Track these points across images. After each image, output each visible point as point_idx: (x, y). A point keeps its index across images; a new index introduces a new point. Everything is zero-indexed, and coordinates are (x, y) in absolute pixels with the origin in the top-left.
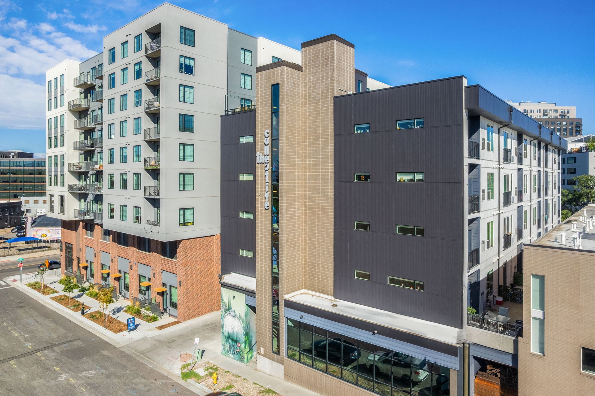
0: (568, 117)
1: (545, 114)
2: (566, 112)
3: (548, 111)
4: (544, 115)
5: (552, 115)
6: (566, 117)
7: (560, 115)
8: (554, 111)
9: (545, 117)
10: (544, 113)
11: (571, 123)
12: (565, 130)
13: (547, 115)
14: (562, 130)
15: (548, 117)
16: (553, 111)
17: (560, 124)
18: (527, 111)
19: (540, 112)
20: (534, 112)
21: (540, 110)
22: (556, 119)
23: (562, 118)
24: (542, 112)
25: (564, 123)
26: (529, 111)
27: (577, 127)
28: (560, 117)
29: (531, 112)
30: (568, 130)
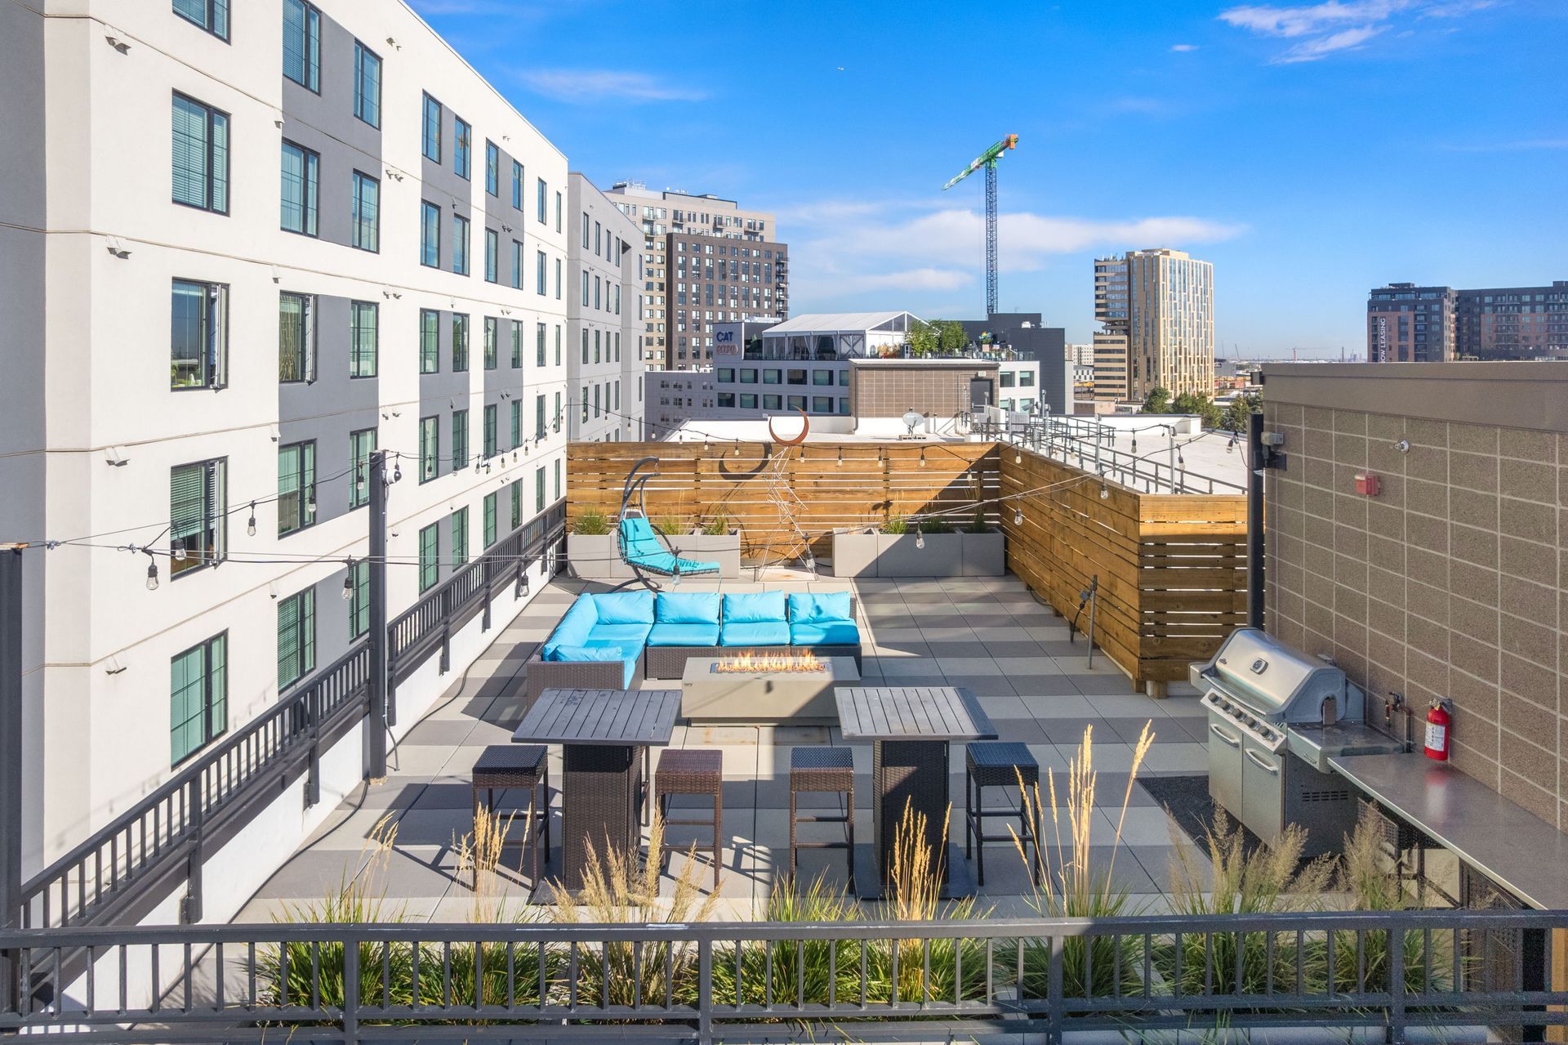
0: (762, 238)
1: (719, 227)
2: (758, 225)
3: (724, 221)
4: (716, 229)
5: (732, 231)
6: (758, 239)
7: (746, 233)
8: (736, 220)
9: (718, 235)
10: (715, 224)
11: (769, 255)
12: (757, 270)
13: (721, 230)
14: (751, 271)
15: (724, 234)
16: (732, 219)
17: (748, 254)
18: (681, 214)
19: (707, 222)
20: (695, 221)
21: (707, 215)
22: (738, 239)
23: (750, 239)
24: (711, 221)
25: (755, 253)
26: (685, 216)
27: (778, 263)
28: (745, 238)
29: (689, 220)
30: (763, 270)
